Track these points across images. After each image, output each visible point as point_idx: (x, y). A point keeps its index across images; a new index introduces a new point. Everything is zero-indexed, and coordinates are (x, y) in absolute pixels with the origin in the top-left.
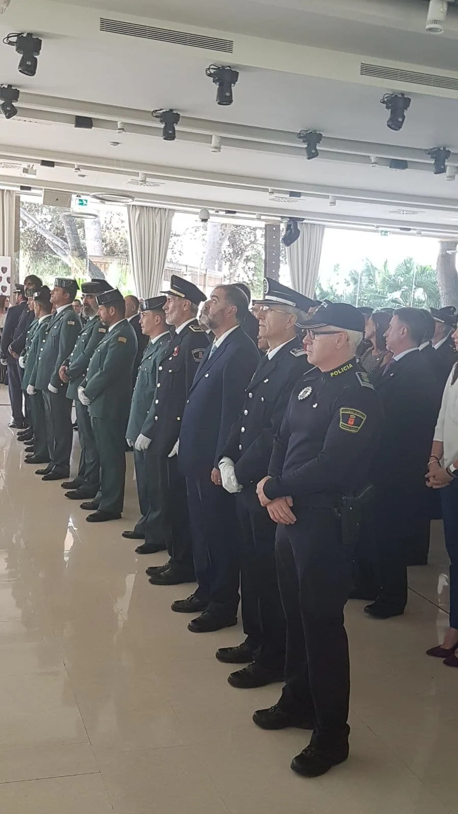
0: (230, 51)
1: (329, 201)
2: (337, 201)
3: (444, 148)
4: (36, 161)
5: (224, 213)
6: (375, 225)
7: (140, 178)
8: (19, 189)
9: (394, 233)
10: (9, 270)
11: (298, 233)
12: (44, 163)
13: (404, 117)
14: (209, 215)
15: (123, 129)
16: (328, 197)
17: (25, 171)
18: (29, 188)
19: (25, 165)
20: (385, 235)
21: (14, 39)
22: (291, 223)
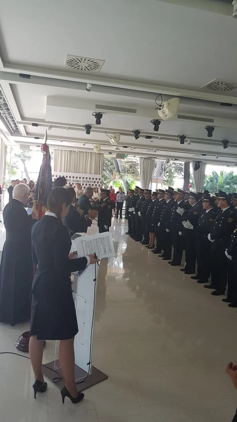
1: (216, 157)
2: (219, 157)
3: (227, 140)
4: (122, 146)
5: (174, 159)
6: (226, 163)
7: (154, 151)
8: (108, 153)
11: (199, 166)
12: (124, 147)
14: (169, 160)
16: (215, 156)
18: (111, 153)
19: (117, 147)
20: (228, 166)
22: (197, 163)
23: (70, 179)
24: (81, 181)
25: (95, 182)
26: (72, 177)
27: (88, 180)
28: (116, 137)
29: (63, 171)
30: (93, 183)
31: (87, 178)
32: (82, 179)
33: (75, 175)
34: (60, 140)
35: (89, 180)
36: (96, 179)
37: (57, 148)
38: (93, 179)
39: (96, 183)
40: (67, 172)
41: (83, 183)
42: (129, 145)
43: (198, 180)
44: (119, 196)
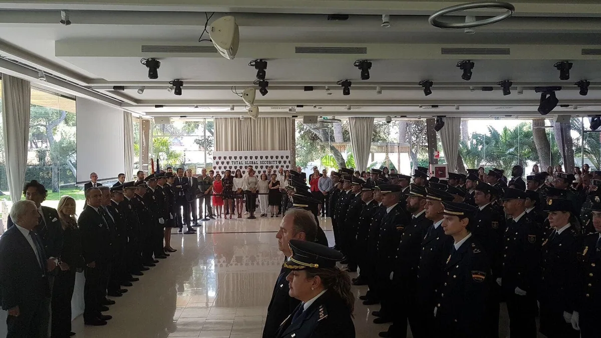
0: (366, 53)
2: (460, 107)
3: (508, 81)
4: (295, 106)
5: (400, 117)
8: (291, 117)
9: (502, 117)
10: (290, 157)
11: (443, 124)
12: (298, 106)
13: (471, 73)
14: (391, 118)
15: (328, 89)
16: (454, 106)
17: (290, 110)
18: (296, 116)
19: (290, 108)
21: (254, 63)
22: (439, 118)
23: (241, 161)
24: (259, 162)
25: (280, 162)
26: (243, 158)
27: (269, 159)
28: (247, 95)
29: (230, 150)
30: (278, 164)
31: (267, 157)
32: (259, 159)
33: (249, 153)
34: (194, 106)
35: (271, 160)
36: (282, 157)
37: (219, 116)
38: (277, 157)
39: (282, 164)
40: (236, 150)
41: (262, 165)
42: (304, 103)
43: (448, 144)
44: (322, 182)
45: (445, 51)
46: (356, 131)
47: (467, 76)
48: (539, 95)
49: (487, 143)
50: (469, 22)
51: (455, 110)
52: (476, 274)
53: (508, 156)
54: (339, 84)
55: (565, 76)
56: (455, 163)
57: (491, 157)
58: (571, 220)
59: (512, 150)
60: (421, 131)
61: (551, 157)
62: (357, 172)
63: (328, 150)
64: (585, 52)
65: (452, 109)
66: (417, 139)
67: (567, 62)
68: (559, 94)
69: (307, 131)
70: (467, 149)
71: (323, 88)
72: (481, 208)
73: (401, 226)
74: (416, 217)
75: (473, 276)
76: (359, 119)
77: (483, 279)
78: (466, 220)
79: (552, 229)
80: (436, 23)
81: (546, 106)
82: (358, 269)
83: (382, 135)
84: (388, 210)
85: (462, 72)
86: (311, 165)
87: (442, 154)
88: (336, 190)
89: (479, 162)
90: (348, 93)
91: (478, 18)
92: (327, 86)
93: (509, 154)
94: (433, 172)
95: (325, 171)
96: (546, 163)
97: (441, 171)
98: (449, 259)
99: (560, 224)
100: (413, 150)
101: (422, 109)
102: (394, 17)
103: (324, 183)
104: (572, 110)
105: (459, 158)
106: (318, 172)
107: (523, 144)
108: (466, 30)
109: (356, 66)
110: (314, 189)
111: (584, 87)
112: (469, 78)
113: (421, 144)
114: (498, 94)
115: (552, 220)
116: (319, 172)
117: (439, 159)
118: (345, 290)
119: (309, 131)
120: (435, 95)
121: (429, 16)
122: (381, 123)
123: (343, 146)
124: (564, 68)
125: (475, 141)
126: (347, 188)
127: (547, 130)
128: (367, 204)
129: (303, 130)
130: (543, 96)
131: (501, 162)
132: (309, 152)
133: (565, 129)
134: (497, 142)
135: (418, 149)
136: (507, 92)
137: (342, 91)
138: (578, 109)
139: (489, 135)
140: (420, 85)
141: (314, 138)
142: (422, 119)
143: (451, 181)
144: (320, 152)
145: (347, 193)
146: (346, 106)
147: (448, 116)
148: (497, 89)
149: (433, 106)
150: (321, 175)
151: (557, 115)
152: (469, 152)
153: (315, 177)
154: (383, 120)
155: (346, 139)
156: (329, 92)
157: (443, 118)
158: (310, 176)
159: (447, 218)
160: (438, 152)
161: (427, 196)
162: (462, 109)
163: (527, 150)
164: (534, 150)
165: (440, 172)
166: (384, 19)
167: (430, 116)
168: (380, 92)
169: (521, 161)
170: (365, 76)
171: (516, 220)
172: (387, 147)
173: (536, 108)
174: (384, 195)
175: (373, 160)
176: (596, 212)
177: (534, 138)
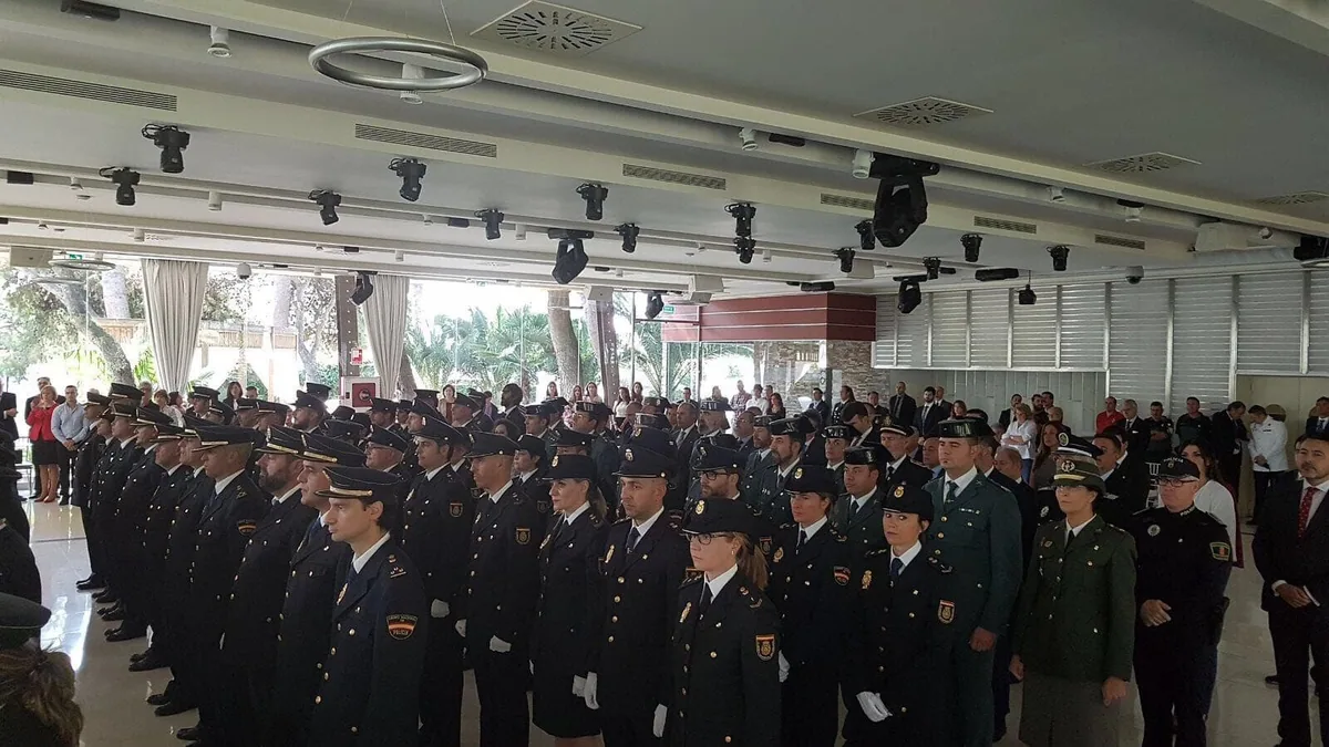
0: (173, 108)
1: (395, 255)
2: (405, 256)
3: (496, 211)
5: (271, 267)
7: (135, 234)
9: (490, 284)
11: (370, 290)
13: (419, 187)
14: (249, 269)
15: (79, 186)
16: (392, 251)
22: (362, 277)
42: (12, 214)
43: (382, 336)
44: (63, 418)
45: (363, 132)
46: (162, 295)
47: (411, 191)
48: (554, 245)
49: (463, 335)
50: (409, 77)
51: (395, 262)
52: (397, 621)
53: (503, 363)
54: (108, 176)
55: (594, 212)
56: (397, 376)
57: (472, 365)
58: (591, 496)
59: (510, 350)
60: (326, 301)
61: (579, 367)
62: (162, 394)
63: (85, 337)
64: (630, 171)
65: (389, 258)
66: (316, 319)
67: (599, 186)
68: (590, 246)
69: (28, 286)
70: (424, 346)
71: (65, 181)
72: (430, 476)
73: (250, 524)
74: (281, 501)
75: (390, 627)
76: (168, 262)
77: (410, 631)
78: (378, 506)
79: (558, 515)
80: (324, 67)
81: (569, 266)
82: (150, 632)
83: (232, 305)
84: (220, 487)
85: (400, 182)
86: (35, 372)
87: (368, 355)
88: (94, 438)
89: (447, 372)
90: (131, 202)
91: (431, 72)
92: (73, 177)
93: (506, 359)
94: (348, 394)
95: (72, 390)
96: (571, 379)
97: (364, 392)
98: (342, 594)
99: (571, 504)
100: (308, 345)
101: (325, 253)
102: (237, 36)
103: (68, 420)
104: (615, 277)
105: (405, 364)
106: (51, 391)
107: (530, 340)
108: (404, 94)
109: (148, 136)
110: (40, 433)
111: (629, 236)
112: (415, 197)
113: (326, 331)
114: (476, 234)
115: (558, 498)
116: (54, 393)
117: (362, 366)
118: (54, 701)
119: (34, 287)
120: (347, 223)
121: (312, 47)
122: (230, 278)
123: (126, 328)
124: (594, 196)
125: (439, 332)
126: (124, 435)
127: (574, 315)
128: (170, 473)
129: (16, 282)
130: (563, 247)
131: (490, 375)
132: (34, 339)
133: (605, 314)
134: (483, 334)
135: (320, 342)
136: (494, 234)
137: (113, 194)
138: (624, 278)
139: (468, 318)
140: (313, 199)
141: (48, 305)
142: (324, 275)
143: (376, 416)
144: (64, 339)
145: (123, 445)
146: (132, 230)
147: (381, 271)
148: (476, 224)
149: (347, 249)
150: (61, 400)
151: (590, 285)
152: (426, 353)
153: (44, 404)
154: (230, 271)
155: (135, 312)
156: (81, 191)
157: (370, 276)
158: (29, 401)
159: (336, 505)
160: (360, 351)
161: (306, 453)
162: (409, 259)
163: (537, 351)
164: (550, 352)
165: (362, 395)
166: (215, 37)
167: (343, 271)
168: (217, 206)
169: (525, 373)
170: (172, 163)
171: (495, 498)
172: (242, 335)
173: (549, 270)
174: (209, 450)
175: (205, 364)
176: (626, 479)
177: (550, 329)
